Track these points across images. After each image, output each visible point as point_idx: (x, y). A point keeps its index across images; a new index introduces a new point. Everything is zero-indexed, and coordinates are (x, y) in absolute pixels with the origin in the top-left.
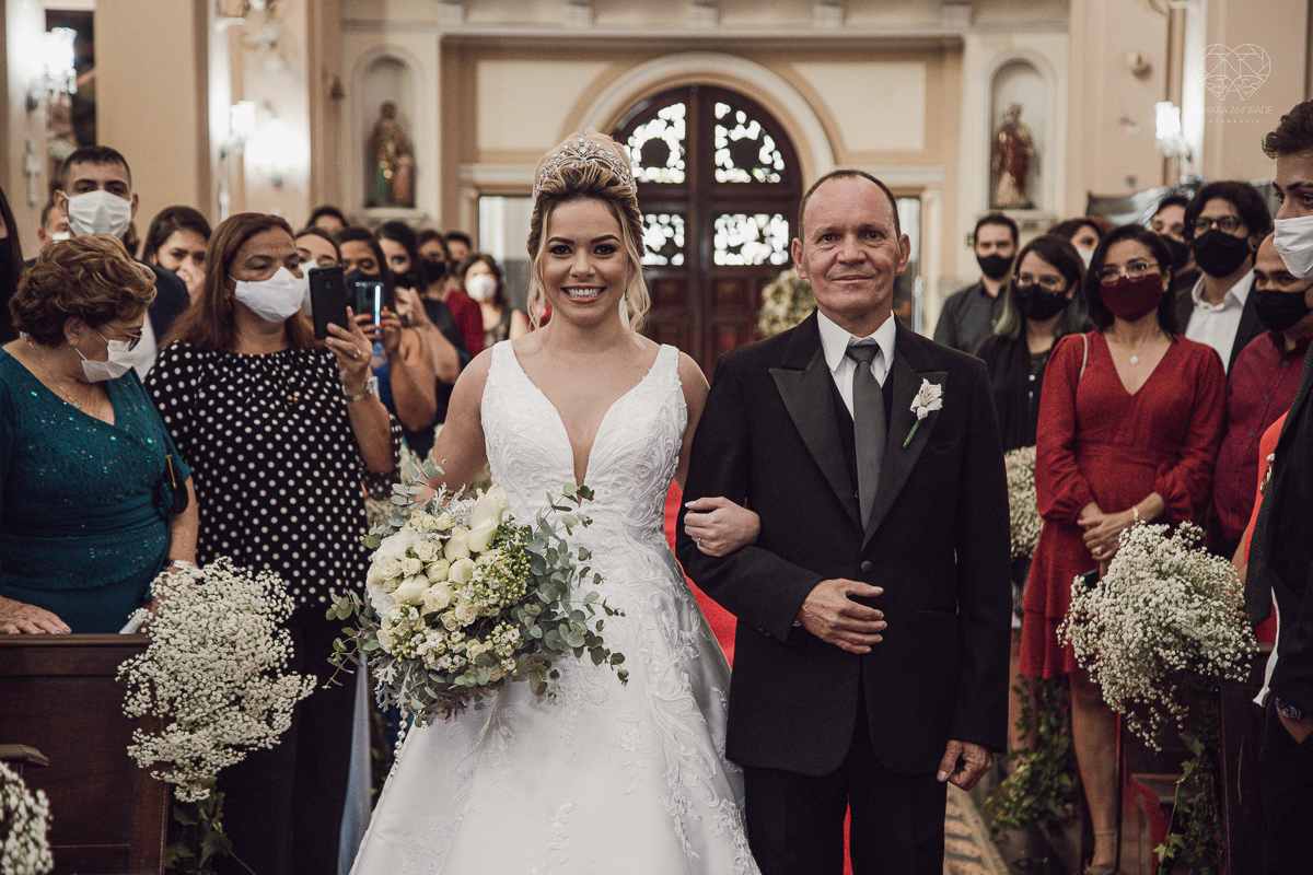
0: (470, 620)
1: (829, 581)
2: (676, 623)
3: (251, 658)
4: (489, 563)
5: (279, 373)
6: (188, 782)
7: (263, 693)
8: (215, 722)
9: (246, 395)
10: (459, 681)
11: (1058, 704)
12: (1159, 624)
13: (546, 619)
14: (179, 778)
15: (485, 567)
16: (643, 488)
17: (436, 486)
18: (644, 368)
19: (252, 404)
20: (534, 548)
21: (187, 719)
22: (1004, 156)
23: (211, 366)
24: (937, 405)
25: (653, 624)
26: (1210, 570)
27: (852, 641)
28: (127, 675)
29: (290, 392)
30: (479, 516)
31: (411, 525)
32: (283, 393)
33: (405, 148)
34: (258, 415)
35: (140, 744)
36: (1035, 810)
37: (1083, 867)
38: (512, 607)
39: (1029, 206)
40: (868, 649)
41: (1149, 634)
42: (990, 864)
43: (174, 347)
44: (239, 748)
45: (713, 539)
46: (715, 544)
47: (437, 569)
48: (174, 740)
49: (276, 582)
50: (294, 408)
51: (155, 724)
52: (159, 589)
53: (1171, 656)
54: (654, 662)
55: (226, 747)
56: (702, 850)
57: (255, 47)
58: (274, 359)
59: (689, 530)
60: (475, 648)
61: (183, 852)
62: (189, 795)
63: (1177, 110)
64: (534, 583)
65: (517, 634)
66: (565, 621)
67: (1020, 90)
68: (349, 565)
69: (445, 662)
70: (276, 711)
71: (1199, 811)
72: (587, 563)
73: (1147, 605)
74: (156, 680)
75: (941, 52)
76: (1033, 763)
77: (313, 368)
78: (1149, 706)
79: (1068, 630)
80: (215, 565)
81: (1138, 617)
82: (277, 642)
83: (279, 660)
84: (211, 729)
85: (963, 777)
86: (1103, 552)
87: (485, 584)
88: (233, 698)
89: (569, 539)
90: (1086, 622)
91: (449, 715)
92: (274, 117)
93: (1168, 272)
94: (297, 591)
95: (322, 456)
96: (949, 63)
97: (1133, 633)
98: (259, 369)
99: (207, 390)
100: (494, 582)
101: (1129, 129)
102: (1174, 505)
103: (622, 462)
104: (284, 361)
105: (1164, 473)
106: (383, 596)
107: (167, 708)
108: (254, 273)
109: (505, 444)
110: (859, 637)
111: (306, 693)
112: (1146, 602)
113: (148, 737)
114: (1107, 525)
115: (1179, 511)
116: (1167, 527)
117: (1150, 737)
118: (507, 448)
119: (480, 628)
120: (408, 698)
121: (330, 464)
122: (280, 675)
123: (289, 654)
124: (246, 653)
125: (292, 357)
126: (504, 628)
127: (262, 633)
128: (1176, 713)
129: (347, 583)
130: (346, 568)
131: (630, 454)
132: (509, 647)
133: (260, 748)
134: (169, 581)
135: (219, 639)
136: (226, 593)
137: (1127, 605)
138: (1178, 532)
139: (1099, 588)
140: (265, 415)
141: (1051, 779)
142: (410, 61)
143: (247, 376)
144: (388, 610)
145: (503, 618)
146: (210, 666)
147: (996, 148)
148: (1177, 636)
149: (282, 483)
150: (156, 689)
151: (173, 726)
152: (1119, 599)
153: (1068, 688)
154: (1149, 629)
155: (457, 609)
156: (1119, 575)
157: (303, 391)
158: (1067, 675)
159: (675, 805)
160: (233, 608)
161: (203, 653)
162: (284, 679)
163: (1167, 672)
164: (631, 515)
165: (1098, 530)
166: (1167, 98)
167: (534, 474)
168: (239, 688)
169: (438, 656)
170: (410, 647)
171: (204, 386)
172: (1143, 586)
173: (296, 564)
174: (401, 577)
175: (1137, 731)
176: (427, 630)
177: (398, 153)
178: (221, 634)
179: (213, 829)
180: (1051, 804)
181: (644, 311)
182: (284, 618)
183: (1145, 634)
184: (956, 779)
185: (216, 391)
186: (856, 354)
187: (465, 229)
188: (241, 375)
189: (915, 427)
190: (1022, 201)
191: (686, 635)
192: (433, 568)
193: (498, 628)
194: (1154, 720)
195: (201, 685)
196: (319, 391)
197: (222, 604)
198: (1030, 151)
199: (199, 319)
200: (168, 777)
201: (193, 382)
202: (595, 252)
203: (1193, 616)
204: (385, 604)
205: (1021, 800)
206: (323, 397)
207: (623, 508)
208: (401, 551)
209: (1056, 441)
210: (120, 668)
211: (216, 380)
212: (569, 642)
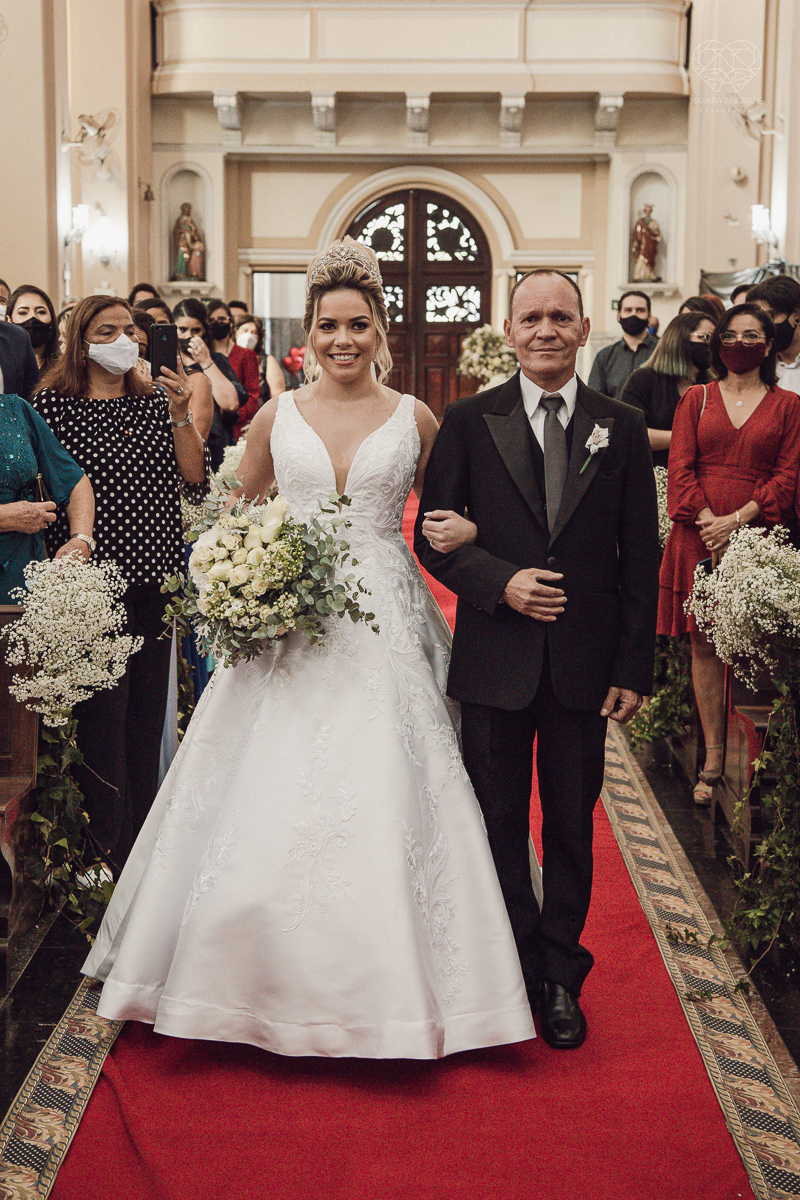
0: (262, 592)
1: (524, 571)
2: (409, 598)
3: (96, 623)
4: (275, 550)
5: (118, 413)
6: (52, 712)
7: (105, 649)
8: (71, 669)
9: (95, 429)
10: (255, 635)
11: (681, 654)
12: (758, 601)
13: (317, 590)
14: (46, 710)
15: (272, 553)
16: (387, 500)
17: (239, 496)
18: (389, 412)
19: (99, 436)
20: (307, 539)
21: (51, 667)
22: (640, 243)
23: (70, 408)
24: (605, 443)
25: (392, 598)
26: (795, 561)
27: (543, 613)
28: (7, 635)
29: (126, 428)
30: (269, 517)
31: (220, 524)
32: (121, 428)
33: (198, 237)
34: (100, 445)
35: (18, 685)
36: (663, 730)
37: (698, 772)
38: (292, 582)
39: (658, 280)
40: (554, 618)
41: (751, 608)
42: (630, 768)
43: (43, 393)
44: (89, 688)
45: (442, 541)
46: (443, 544)
47: (239, 555)
48: (41, 684)
49: (114, 568)
50: (129, 440)
51: (28, 671)
52: (30, 574)
53: (768, 625)
54: (392, 626)
55: (79, 688)
56: (424, 761)
57: (90, 163)
58: (115, 403)
59: (425, 532)
60: (266, 611)
61: (49, 761)
62: (53, 721)
63: (767, 210)
64: (309, 565)
65: (296, 602)
66: (330, 592)
67: (651, 193)
68: (167, 555)
69: (245, 622)
70: (115, 662)
71: (784, 735)
72: (347, 551)
73: (750, 586)
74: (28, 639)
75: (593, 165)
76: (662, 696)
77: (143, 410)
78: (750, 659)
79: (691, 604)
80: (70, 556)
81: (743, 596)
82: (115, 612)
83: (116, 625)
84: (68, 675)
85: (621, 714)
86: (714, 545)
87: (273, 566)
88: (83, 652)
89: (334, 536)
90: (706, 598)
91: (249, 660)
92: (103, 215)
93: (770, 343)
94: (128, 574)
95: (148, 476)
96: (599, 173)
97: (739, 608)
98: (104, 410)
99: (66, 425)
100: (279, 564)
101: (731, 223)
102: (767, 509)
103: (371, 481)
104: (123, 405)
105: (760, 487)
106: (201, 575)
107: (37, 659)
108: (102, 338)
109: (286, 468)
110: (547, 609)
111: (136, 649)
112: (749, 585)
113: (23, 680)
114: (718, 524)
115: (771, 514)
116: (765, 529)
117: (750, 681)
118: (288, 471)
119: (269, 597)
120: (219, 647)
121: (155, 482)
122: (117, 636)
123: (124, 622)
124: (93, 620)
125: (129, 401)
126: (287, 597)
127: (104, 606)
128: (769, 664)
129: (166, 568)
130: (165, 558)
131: (376, 476)
132: (290, 610)
133: (104, 689)
134: (36, 567)
135: (74, 610)
136: (78, 577)
137: (735, 586)
138: (772, 532)
139: (715, 574)
140: (108, 445)
141: (675, 708)
142: (201, 172)
143: (95, 415)
144: (204, 586)
145: (286, 590)
146: (68, 629)
147: (634, 236)
148: (771, 609)
149: (119, 495)
150: (28, 645)
151: (41, 673)
152: (729, 582)
153: (688, 642)
154: (751, 604)
155: (253, 584)
156: (729, 564)
157: (136, 428)
158: (688, 633)
159: (404, 729)
160: (83, 588)
161: (62, 620)
162: (120, 639)
163: (763, 635)
164: (377, 520)
165: (709, 529)
166: (759, 201)
167: (307, 490)
168: (88, 645)
169: (239, 617)
170: (220, 611)
171: (64, 422)
172: (746, 572)
173: (128, 554)
174: (213, 561)
175: (740, 677)
176: (232, 599)
177: (193, 241)
178: (75, 606)
179: (70, 745)
180: (675, 727)
181: (388, 370)
182: (120, 594)
183: (748, 608)
184: (615, 715)
185: (73, 426)
186: (547, 404)
187: (242, 298)
188: (91, 414)
189: (589, 459)
190: (653, 277)
191: (417, 606)
192: (236, 555)
193: (283, 597)
194: (753, 669)
195: (61, 644)
196: (146, 428)
197: (75, 585)
198: (658, 239)
199: (63, 373)
200: (38, 709)
201: (57, 419)
202: (352, 328)
203: (783, 594)
204: (202, 580)
205: (652, 724)
206: (149, 432)
207: (373, 515)
208: (212, 542)
209: (682, 463)
210: (2, 630)
211: (72, 418)
212: (333, 607)
